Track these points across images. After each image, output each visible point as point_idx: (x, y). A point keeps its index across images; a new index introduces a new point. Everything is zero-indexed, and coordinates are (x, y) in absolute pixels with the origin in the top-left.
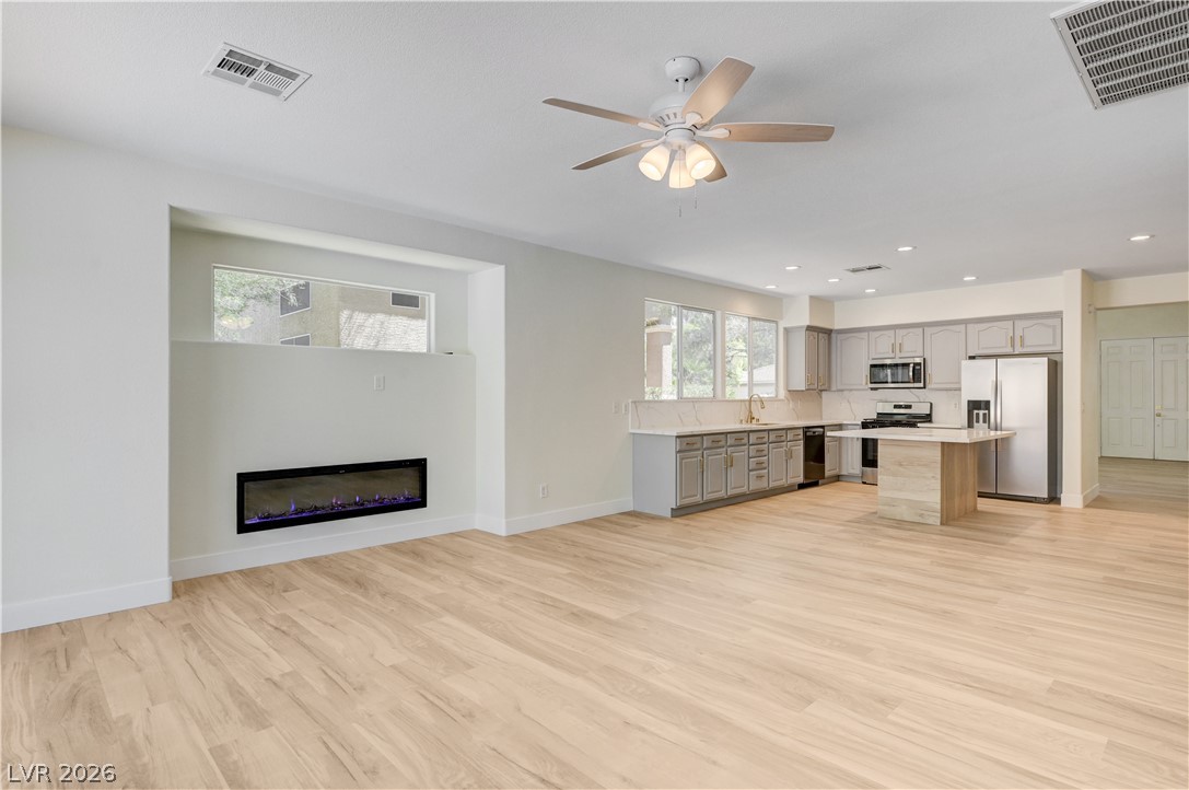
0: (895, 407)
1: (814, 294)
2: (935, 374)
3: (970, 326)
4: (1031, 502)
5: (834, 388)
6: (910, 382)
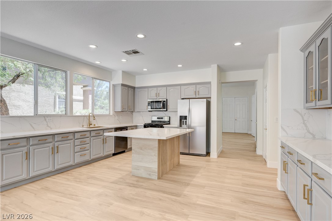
0: (158, 118)
1: (123, 70)
2: (170, 105)
3: (182, 87)
4: (201, 156)
5: (136, 111)
6: (161, 109)
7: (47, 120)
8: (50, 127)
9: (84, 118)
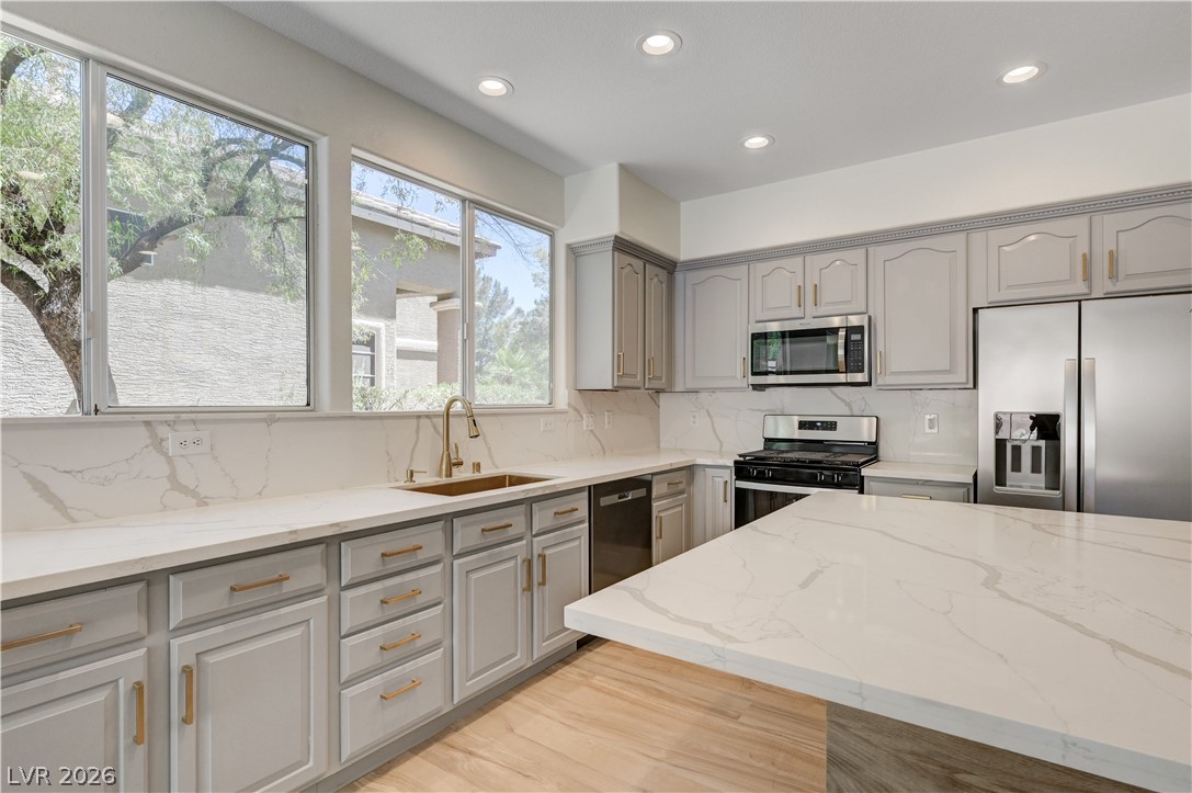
0: (803, 425)
2: (895, 352)
3: (978, 237)
5: (679, 387)
6: (837, 371)
7: (171, 447)
8: (193, 493)
9: (417, 432)
